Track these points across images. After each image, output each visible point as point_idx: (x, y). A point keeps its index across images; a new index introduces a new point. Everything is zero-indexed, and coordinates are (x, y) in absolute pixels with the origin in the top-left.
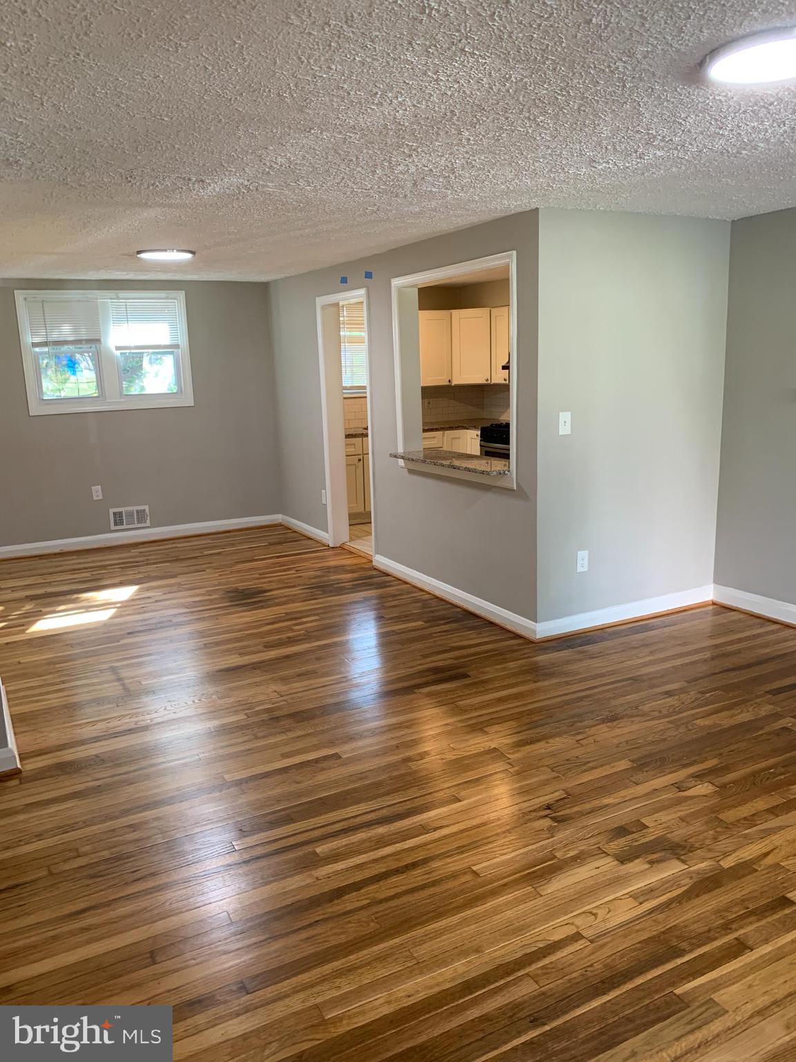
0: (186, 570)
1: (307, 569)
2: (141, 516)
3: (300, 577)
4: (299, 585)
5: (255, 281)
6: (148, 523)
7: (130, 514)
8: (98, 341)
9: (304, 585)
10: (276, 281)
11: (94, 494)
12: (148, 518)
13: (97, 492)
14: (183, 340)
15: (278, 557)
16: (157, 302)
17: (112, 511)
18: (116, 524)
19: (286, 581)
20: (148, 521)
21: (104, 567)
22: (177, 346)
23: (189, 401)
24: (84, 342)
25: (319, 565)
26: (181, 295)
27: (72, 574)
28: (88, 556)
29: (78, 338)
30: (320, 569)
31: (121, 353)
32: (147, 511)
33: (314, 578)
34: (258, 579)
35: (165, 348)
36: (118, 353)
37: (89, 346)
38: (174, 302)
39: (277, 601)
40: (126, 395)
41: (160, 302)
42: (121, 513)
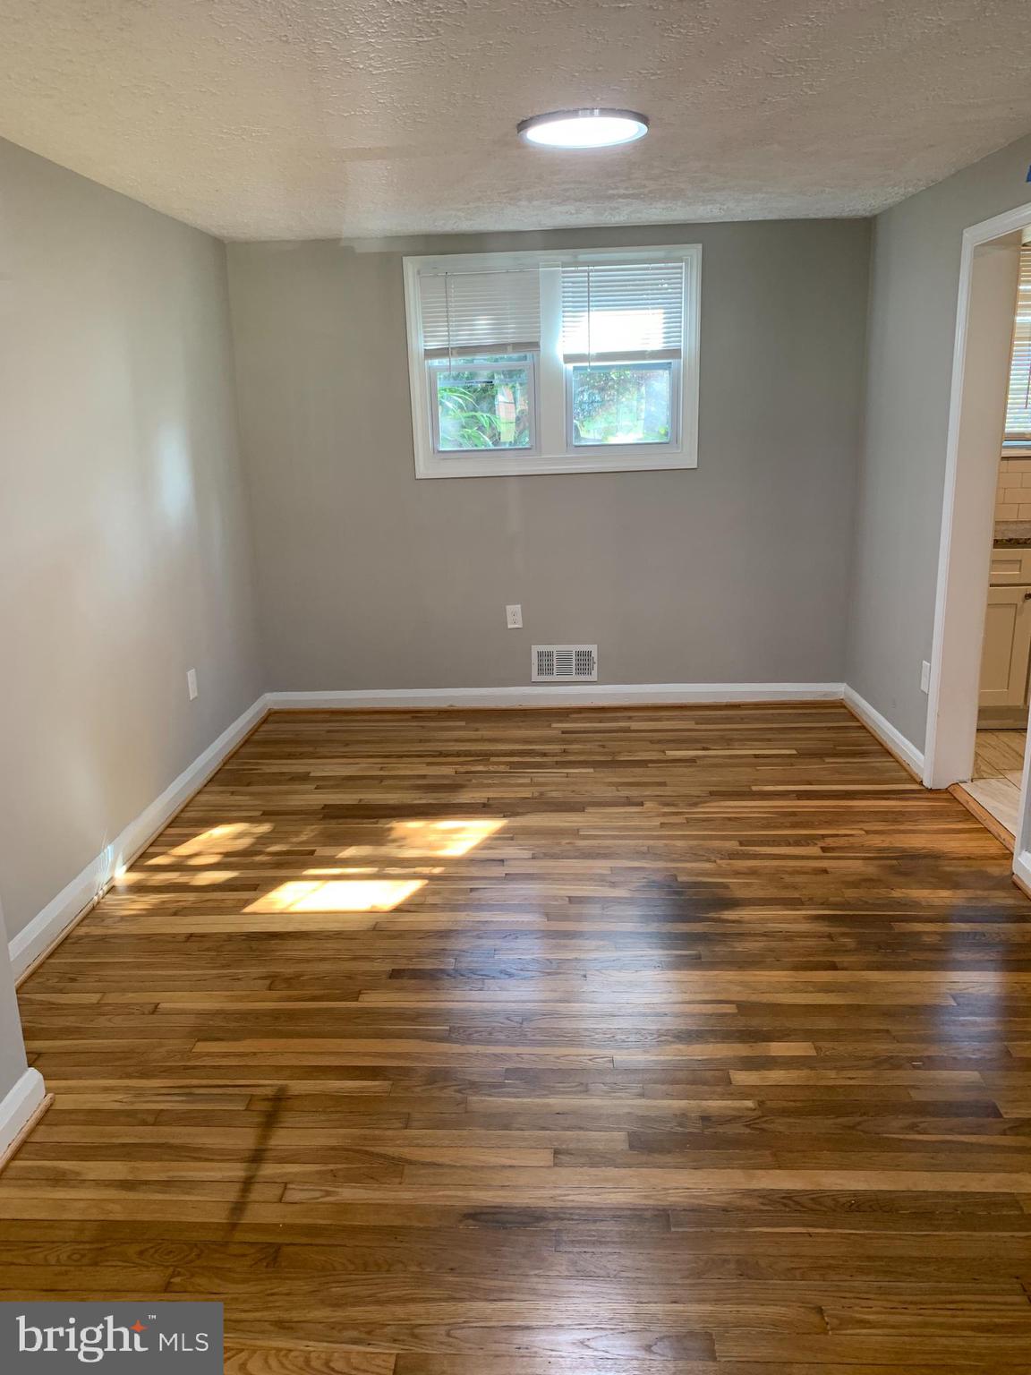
0: (610, 793)
1: (851, 848)
2: (584, 661)
3: (825, 871)
4: (811, 902)
5: (845, 214)
6: (594, 677)
7: (564, 659)
8: (534, 345)
9: (825, 904)
10: (889, 211)
11: (510, 618)
12: (595, 666)
13: (514, 616)
14: (688, 341)
15: (801, 795)
16: (647, 269)
17: (536, 649)
18: (540, 671)
19: (788, 879)
20: (595, 672)
21: (485, 756)
22: (675, 353)
23: (687, 457)
24: (510, 348)
25: (877, 841)
26: (694, 252)
27: (429, 764)
28: (477, 725)
29: (500, 341)
30: (881, 855)
31: (575, 368)
32: (594, 654)
33: (855, 884)
34: (733, 856)
35: (654, 358)
36: (570, 367)
37: (522, 354)
38: (681, 268)
39: (740, 947)
40: (576, 446)
41: (652, 269)
42: (550, 654)
